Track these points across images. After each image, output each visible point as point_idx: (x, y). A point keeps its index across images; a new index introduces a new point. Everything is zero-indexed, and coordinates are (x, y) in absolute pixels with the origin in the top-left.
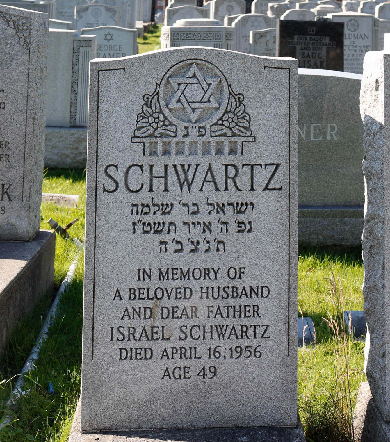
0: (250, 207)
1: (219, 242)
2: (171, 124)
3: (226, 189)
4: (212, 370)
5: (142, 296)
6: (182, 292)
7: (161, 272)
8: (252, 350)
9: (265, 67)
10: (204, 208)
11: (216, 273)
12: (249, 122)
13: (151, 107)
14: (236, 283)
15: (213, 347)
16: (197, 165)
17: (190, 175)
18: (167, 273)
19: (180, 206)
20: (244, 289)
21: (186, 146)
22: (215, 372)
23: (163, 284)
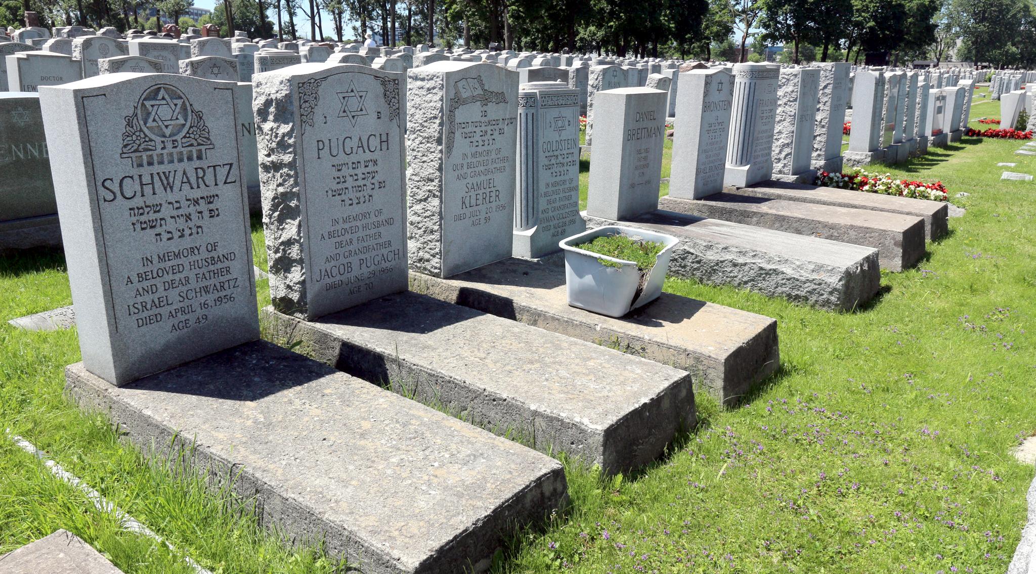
0: (216, 198)
1: (198, 227)
2: (151, 140)
3: (198, 187)
4: (204, 317)
5: (148, 278)
6: (177, 268)
7: (159, 257)
8: (228, 297)
9: (215, 88)
10: (184, 203)
11: (198, 250)
12: (208, 133)
13: (132, 127)
14: (214, 254)
15: (203, 302)
16: (175, 171)
17: (171, 179)
18: (164, 256)
19: (167, 205)
20: (219, 257)
21: (165, 157)
22: (206, 319)
23: (162, 265)
